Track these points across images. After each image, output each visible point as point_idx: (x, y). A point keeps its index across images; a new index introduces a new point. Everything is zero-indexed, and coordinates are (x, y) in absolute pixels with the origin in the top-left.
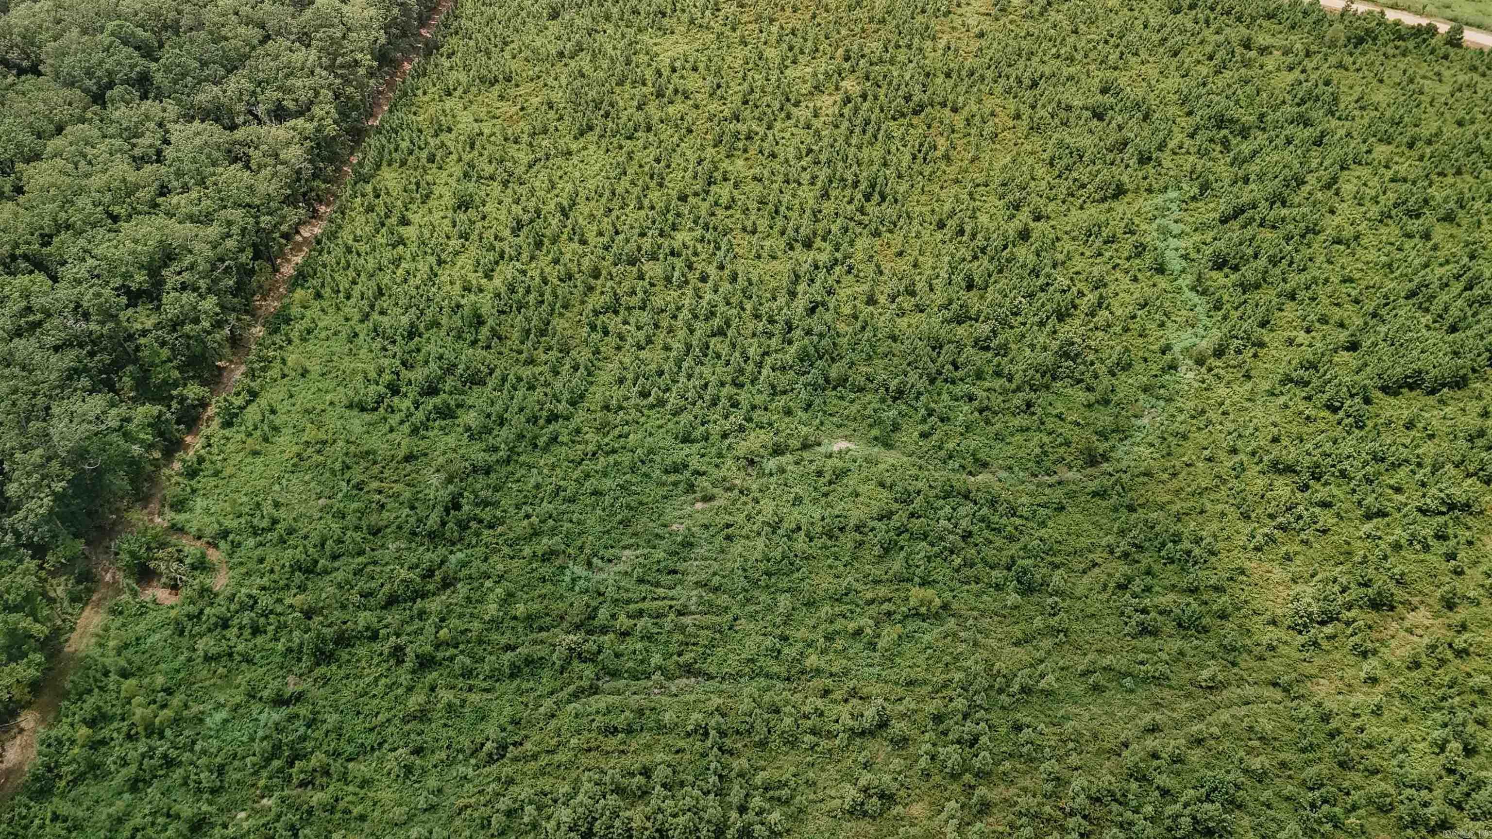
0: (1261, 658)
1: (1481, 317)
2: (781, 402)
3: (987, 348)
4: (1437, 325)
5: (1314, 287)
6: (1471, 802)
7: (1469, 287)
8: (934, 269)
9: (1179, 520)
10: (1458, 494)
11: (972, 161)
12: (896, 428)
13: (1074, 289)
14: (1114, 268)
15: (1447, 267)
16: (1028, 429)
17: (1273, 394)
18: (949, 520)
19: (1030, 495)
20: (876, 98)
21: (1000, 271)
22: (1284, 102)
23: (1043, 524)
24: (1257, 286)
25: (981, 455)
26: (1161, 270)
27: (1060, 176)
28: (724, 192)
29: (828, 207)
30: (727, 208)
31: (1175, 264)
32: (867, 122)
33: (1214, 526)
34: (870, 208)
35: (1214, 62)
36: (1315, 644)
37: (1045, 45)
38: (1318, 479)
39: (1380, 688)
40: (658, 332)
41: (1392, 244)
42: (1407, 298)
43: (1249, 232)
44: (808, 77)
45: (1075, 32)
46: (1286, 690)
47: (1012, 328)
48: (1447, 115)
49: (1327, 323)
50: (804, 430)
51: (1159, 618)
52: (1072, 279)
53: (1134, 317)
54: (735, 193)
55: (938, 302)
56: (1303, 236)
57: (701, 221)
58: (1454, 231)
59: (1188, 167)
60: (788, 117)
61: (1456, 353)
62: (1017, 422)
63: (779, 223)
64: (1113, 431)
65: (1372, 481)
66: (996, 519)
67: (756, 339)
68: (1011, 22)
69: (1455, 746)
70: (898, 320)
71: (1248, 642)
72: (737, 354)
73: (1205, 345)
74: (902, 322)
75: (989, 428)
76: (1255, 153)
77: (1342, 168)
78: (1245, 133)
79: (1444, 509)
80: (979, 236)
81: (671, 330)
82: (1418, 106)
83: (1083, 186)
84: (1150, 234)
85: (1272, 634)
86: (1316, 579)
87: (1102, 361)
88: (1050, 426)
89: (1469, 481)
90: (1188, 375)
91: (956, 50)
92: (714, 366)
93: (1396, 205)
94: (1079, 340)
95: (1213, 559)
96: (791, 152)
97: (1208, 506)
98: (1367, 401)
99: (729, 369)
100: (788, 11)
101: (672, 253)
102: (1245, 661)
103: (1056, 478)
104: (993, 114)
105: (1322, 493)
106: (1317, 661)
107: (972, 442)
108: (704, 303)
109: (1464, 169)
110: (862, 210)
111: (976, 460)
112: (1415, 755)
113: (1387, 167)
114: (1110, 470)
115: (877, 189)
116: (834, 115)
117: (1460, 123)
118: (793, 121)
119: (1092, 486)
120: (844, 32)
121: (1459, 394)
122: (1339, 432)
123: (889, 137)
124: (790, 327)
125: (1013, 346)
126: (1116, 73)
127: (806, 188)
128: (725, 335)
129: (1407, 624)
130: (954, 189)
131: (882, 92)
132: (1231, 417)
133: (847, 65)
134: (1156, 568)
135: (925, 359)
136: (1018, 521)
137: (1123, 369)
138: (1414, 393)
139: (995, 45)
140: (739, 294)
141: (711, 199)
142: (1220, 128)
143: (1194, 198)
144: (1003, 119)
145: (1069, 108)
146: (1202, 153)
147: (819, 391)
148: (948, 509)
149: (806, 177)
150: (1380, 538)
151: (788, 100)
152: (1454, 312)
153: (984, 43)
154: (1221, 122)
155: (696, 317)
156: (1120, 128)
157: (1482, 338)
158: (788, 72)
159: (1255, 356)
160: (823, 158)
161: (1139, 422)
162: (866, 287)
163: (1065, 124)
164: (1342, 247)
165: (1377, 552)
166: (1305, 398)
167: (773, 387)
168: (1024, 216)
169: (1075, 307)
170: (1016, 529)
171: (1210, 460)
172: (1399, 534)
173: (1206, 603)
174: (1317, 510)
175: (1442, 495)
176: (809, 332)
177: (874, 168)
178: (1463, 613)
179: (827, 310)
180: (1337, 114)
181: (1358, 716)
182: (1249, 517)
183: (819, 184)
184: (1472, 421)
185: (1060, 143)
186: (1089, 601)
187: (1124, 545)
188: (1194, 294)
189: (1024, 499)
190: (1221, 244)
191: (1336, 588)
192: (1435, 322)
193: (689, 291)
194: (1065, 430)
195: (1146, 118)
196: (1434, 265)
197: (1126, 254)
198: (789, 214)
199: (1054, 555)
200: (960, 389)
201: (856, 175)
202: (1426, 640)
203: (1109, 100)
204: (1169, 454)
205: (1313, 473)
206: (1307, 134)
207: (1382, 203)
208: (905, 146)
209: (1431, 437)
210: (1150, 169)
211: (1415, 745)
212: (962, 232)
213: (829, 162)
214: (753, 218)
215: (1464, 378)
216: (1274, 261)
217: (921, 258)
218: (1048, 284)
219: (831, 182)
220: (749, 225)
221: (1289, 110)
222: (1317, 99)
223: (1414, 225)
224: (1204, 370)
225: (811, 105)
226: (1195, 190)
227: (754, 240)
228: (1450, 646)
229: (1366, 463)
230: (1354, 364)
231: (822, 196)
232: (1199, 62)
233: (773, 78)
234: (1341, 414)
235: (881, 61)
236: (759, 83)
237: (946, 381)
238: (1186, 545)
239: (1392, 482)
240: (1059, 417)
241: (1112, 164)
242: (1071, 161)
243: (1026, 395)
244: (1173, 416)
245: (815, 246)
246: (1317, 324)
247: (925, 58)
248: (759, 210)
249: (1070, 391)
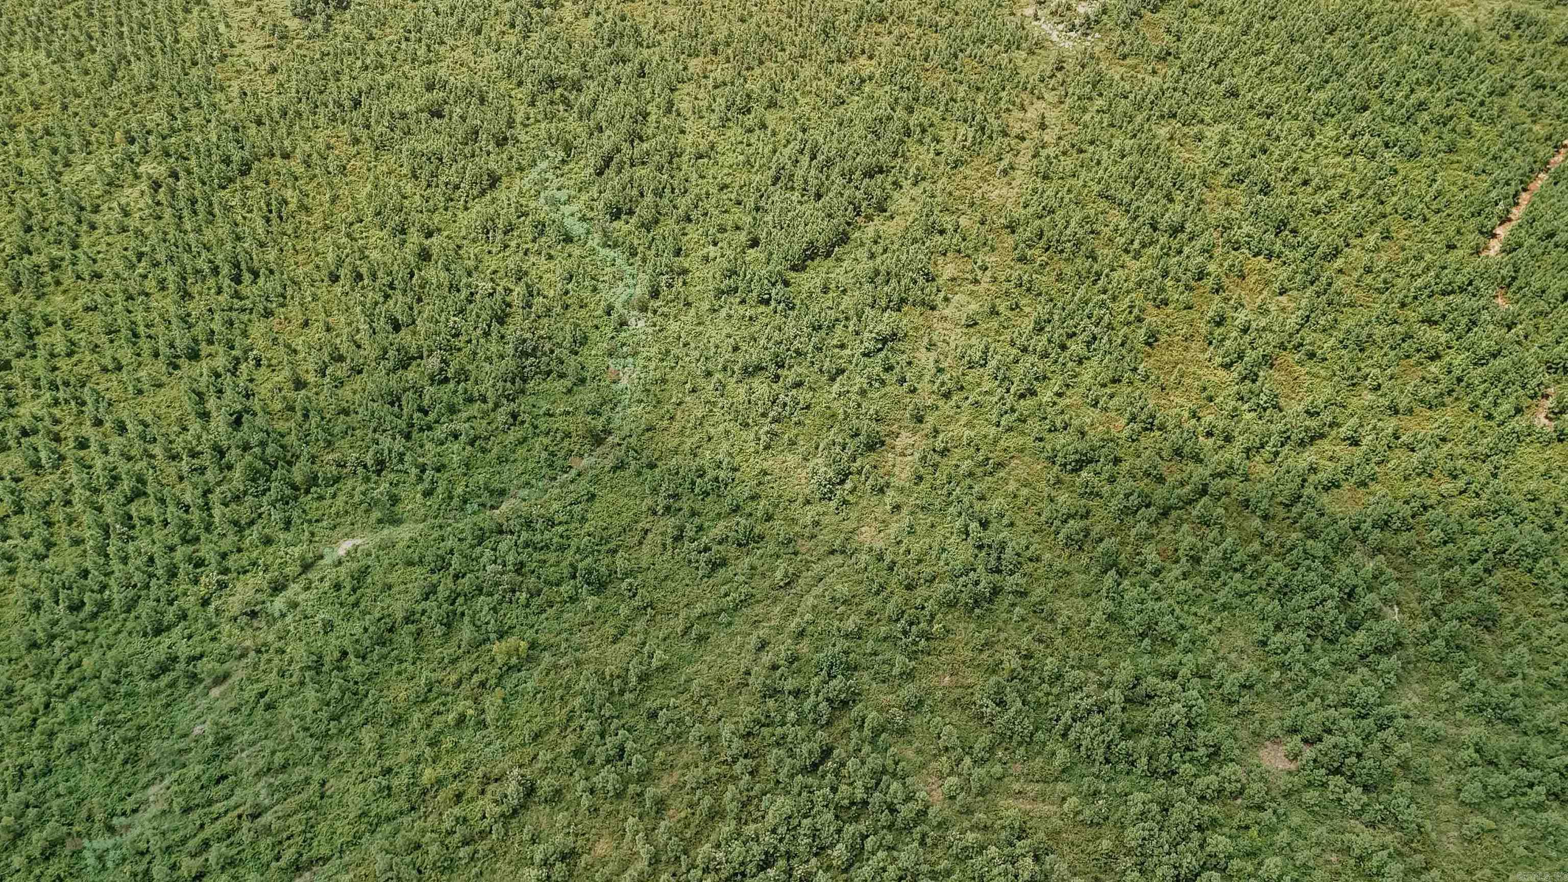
0: (813, 537)
1: (832, 178)
2: (254, 534)
3: (446, 380)
4: (806, 198)
5: (700, 203)
6: (1004, 563)
7: (813, 157)
8: (350, 324)
9: (695, 455)
10: (884, 329)
11: (333, 201)
12: (395, 500)
13: (499, 289)
14: (526, 254)
15: (790, 146)
16: (525, 439)
17: (715, 311)
18: (495, 562)
19: (559, 498)
20: (189, 172)
21: (420, 300)
22: (596, 47)
23: (583, 520)
24: (657, 222)
25: (496, 485)
26: (568, 239)
27: (429, 186)
28: (57, 338)
29: (196, 308)
30: (70, 354)
31: (578, 229)
32: (193, 202)
33: (725, 446)
34: (244, 289)
35: (517, 29)
36: (845, 502)
37: (348, 60)
38: (783, 366)
39: (905, 511)
40: (55, 529)
41: (742, 142)
42: (774, 184)
43: (625, 175)
44: (94, 175)
45: (371, 38)
46: (843, 552)
47: (459, 350)
48: (730, 16)
49: (726, 231)
50: (296, 551)
51: (720, 548)
52: (492, 280)
53: (567, 293)
54: (71, 334)
55: (373, 356)
56: (670, 162)
57: (43, 382)
58: (781, 114)
59: (543, 134)
60: (93, 227)
61: (829, 216)
62: (513, 435)
63: (145, 346)
64: (602, 405)
65: (821, 349)
66: (538, 537)
67: (186, 482)
68: (298, 47)
69: (974, 525)
70: (339, 392)
71: (797, 529)
72: (171, 508)
73: (641, 291)
74: (346, 392)
75: (488, 457)
76: (595, 102)
77: (672, 90)
78: (577, 87)
79: (880, 346)
80: (380, 274)
81: (71, 520)
82: (704, 15)
83: (457, 187)
84: (541, 208)
85: (810, 513)
86: (820, 449)
87: (560, 345)
88: (543, 427)
89: (886, 315)
90: (639, 325)
91: (255, 94)
92: (150, 534)
93: (728, 108)
94: (528, 335)
95: (738, 474)
96: (120, 266)
97: (712, 431)
98: (786, 284)
99: (170, 528)
100: (29, 111)
101: (25, 433)
102: (803, 546)
103: (573, 472)
104: (329, 147)
105: (790, 376)
106: (854, 515)
107: (480, 477)
108: (98, 469)
109: (763, 58)
110: (237, 295)
111: (492, 493)
112: (952, 549)
113: (705, 77)
114: (617, 440)
115: (243, 266)
116: (149, 207)
117: (743, 20)
118: (101, 230)
119: (609, 463)
120: (112, 114)
121: (847, 247)
122: (778, 319)
123: (227, 208)
124: (221, 452)
125: (470, 367)
126: (432, 67)
127: (158, 296)
128: (145, 494)
129: (898, 450)
130: (329, 237)
131: (193, 162)
132: (693, 345)
133: (135, 148)
134: (698, 506)
135: (388, 418)
136: (560, 529)
137: (581, 344)
138: (816, 262)
139: (294, 76)
140: (137, 443)
141: (42, 353)
142: (553, 88)
143: (563, 161)
144: (343, 149)
145: (404, 116)
146: (550, 117)
147: (292, 503)
148: (488, 553)
149: (151, 285)
150: (848, 392)
151: (82, 209)
152: (813, 182)
153: (282, 77)
154: (552, 83)
155: (96, 491)
156: (463, 119)
157: (842, 195)
158: (65, 178)
159: (685, 283)
160: (161, 257)
161: (620, 386)
162: (287, 372)
163: (408, 132)
164: (706, 160)
165: (851, 404)
166: (741, 303)
167: (236, 523)
168: (414, 238)
169: (509, 305)
170: (562, 536)
171: (694, 391)
172: (860, 381)
173: (751, 515)
174: (794, 392)
175: (874, 335)
176: (246, 447)
177: (228, 246)
178: (931, 420)
179: (255, 414)
180: (645, 44)
181: (901, 542)
182: (747, 425)
183: (172, 287)
184: (866, 266)
185: (413, 153)
186: (657, 567)
187: (662, 503)
188: (608, 250)
189: (555, 506)
190: (607, 195)
191: (838, 449)
192: (803, 196)
193: (71, 465)
194: (560, 424)
195: (482, 101)
196: (780, 148)
197: (530, 237)
198: (152, 332)
199: (607, 542)
200: (440, 432)
201: (210, 261)
202: (917, 455)
203: (437, 95)
204: (658, 402)
205: (777, 363)
206: (629, 70)
207: (717, 109)
208: (250, 211)
209: (844, 291)
210: (509, 147)
211: (948, 542)
212: (360, 277)
213: (171, 258)
214: (109, 353)
215: (845, 233)
216: (659, 194)
217: (330, 320)
218: (472, 294)
219: (184, 279)
220: (108, 362)
221: (604, 53)
222: (622, 36)
223: (750, 120)
224: (650, 314)
225: (115, 205)
226: (562, 154)
227: (124, 375)
228: (934, 450)
229: (810, 336)
230: (763, 257)
231: (183, 298)
232: (504, 33)
233: (51, 191)
234: (773, 303)
235: (173, 131)
236: (34, 202)
237: (421, 430)
238: (711, 474)
239: (835, 342)
240: (548, 414)
241: (473, 156)
242: (433, 167)
243: (507, 407)
244: (645, 367)
245: (203, 353)
246: (719, 235)
247: (223, 112)
248: (112, 341)
249: (544, 385)
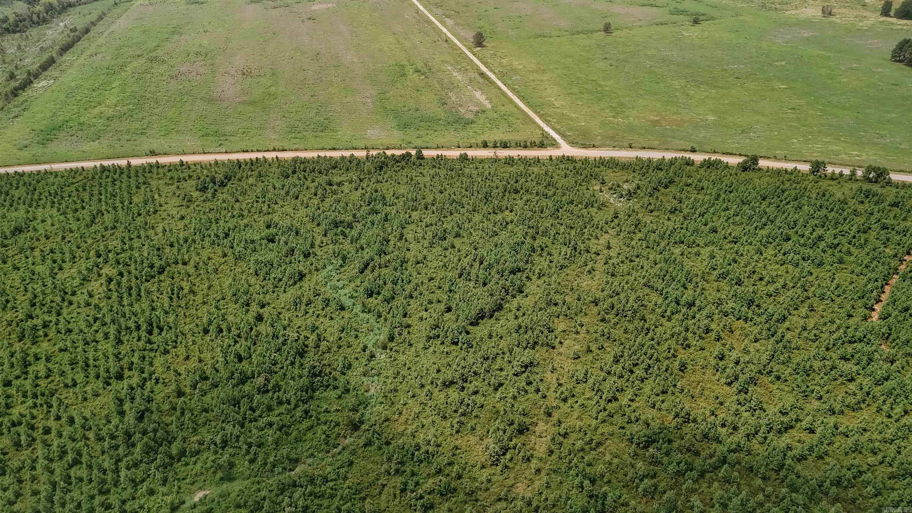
0: (487, 489)
1: (492, 274)
2: (143, 488)
3: (267, 391)
4: (477, 285)
5: (418, 288)
6: (606, 507)
7: (481, 263)
8: (213, 358)
9: (414, 437)
10: (526, 360)
11: (209, 288)
12: (232, 465)
13: (302, 337)
14: (318, 317)
15: (468, 257)
16: (312, 427)
17: (426, 348)
18: (290, 505)
19: (331, 465)
20: (129, 273)
21: (255, 344)
22: (361, 206)
23: (345, 478)
24: (393, 298)
25: (293, 456)
26: (342, 308)
27: (265, 279)
28: (41, 368)
29: (124, 349)
30: (47, 377)
31: (348, 302)
32: (130, 288)
33: (433, 430)
34: (153, 338)
35: (318, 197)
36: (506, 467)
37: (223, 212)
38: (466, 381)
39: (543, 473)
40: (23, 485)
41: (441, 255)
42: (459, 277)
43: (376, 273)
44: (75, 275)
45: (237, 201)
46: (506, 500)
47: (276, 373)
48: (434, 190)
49: (432, 303)
50: (169, 499)
51: (430, 497)
52: (298, 332)
53: (340, 338)
54: (49, 365)
55: (225, 377)
56: (402, 266)
57: (29, 394)
58: (463, 240)
59: (331, 251)
60: (71, 303)
61: (491, 295)
62: (306, 424)
63: (92, 371)
64: (358, 405)
65: (489, 371)
66: (318, 490)
67: (106, 455)
68: (197, 206)
69: (587, 482)
70: (204, 398)
71: (477, 484)
72: (95, 471)
73: (383, 337)
74: (207, 399)
75: (289, 438)
76: (360, 234)
77: (403, 228)
78: (350, 226)
79: (524, 370)
80: (233, 329)
81: (34, 479)
82: (420, 190)
83: (280, 280)
84: (328, 292)
85: (485, 474)
86: (490, 433)
87: (335, 370)
88: (323, 419)
89: (527, 351)
90: (382, 357)
91: (171, 230)
92: (80, 488)
93: (434, 237)
94: (317, 364)
95: (440, 448)
96: (83, 325)
97: (425, 421)
98: (468, 333)
99: (93, 484)
100: (43, 240)
101: (14, 424)
102: (481, 495)
103: (340, 447)
104: (209, 259)
105: (471, 387)
106: (512, 476)
107: (284, 451)
108: (54, 448)
109: (453, 212)
110: (149, 342)
111: (291, 460)
112: (574, 497)
113: (421, 221)
114: (367, 427)
115: (155, 325)
116: (104, 292)
117: (441, 192)
118: (75, 305)
119: (362, 441)
120: (90, 241)
121: (502, 313)
122: (463, 353)
123: (149, 292)
124: (128, 435)
125: (282, 383)
126: (270, 216)
127: (103, 342)
128: (81, 463)
129: (538, 434)
130: (205, 308)
131: (132, 267)
132: (413, 369)
133: (101, 260)
134: (415, 469)
135: (232, 414)
136: (331, 484)
137: (348, 369)
138: (484, 320)
139: (193, 220)
140: (80, 430)
141: (31, 376)
142: (337, 227)
143: (341, 266)
144: (217, 259)
145: (253, 242)
146: (335, 242)
147: (169, 468)
148: (287, 500)
149: (100, 336)
150: (506, 397)
151: (66, 293)
152: (481, 276)
153: (186, 221)
154: (336, 224)
155: (51, 460)
156: (286, 243)
157: (498, 284)
158: (58, 277)
159: (409, 333)
160: (108, 320)
161: (370, 394)
162: (173, 387)
163: (255, 250)
164: (421, 265)
165: (508, 405)
166: (441, 344)
167: (133, 481)
168: (254, 308)
169: (307, 346)
170: (332, 489)
171: (413, 396)
172: (513, 391)
173: (448, 475)
174: (473, 397)
175: (520, 363)
176: (144, 433)
177: (147, 313)
178: (556, 415)
179: (152, 412)
180: (388, 204)
181: (542, 493)
182: (446, 417)
183: (112, 337)
184: (513, 323)
185: (257, 262)
186: (390, 509)
187: (394, 467)
188: (365, 314)
189: (329, 469)
190: (366, 284)
191: (501, 433)
192: (476, 284)
193: (39, 445)
194: (333, 417)
195: (297, 233)
196: (463, 258)
197: (321, 307)
198: (97, 364)
199: (360, 493)
200: (261, 423)
201: (136, 322)
202: (549, 437)
203: (273, 231)
204: (393, 403)
205: (463, 379)
206: (379, 217)
207: (427, 238)
208: (162, 294)
209: (501, 337)
210: (311, 259)
211: (571, 493)
212: (221, 331)
213: (113, 321)
214: (70, 376)
215: (500, 304)
216: (395, 283)
217: (202, 356)
218: (285, 340)
219: (119, 332)
220: (69, 382)
221: (366, 209)
222: (376, 200)
223: (445, 244)
224: (388, 351)
225: (85, 291)
226: (340, 262)
227: (77, 389)
228: (559, 434)
229: (482, 363)
230: (454, 318)
231: (117, 343)
232: (311, 198)
233: (49, 283)
234: (460, 344)
235: (123, 250)
236: (39, 290)
237: (251, 421)
238: (424, 449)
239: (497, 367)
240: (327, 411)
241: (291, 263)
242: (267, 269)
243: (302, 407)
244: (385, 382)
245: (125, 376)
246: (428, 305)
247: (152, 240)
248: (73, 369)
249: (325, 394)
